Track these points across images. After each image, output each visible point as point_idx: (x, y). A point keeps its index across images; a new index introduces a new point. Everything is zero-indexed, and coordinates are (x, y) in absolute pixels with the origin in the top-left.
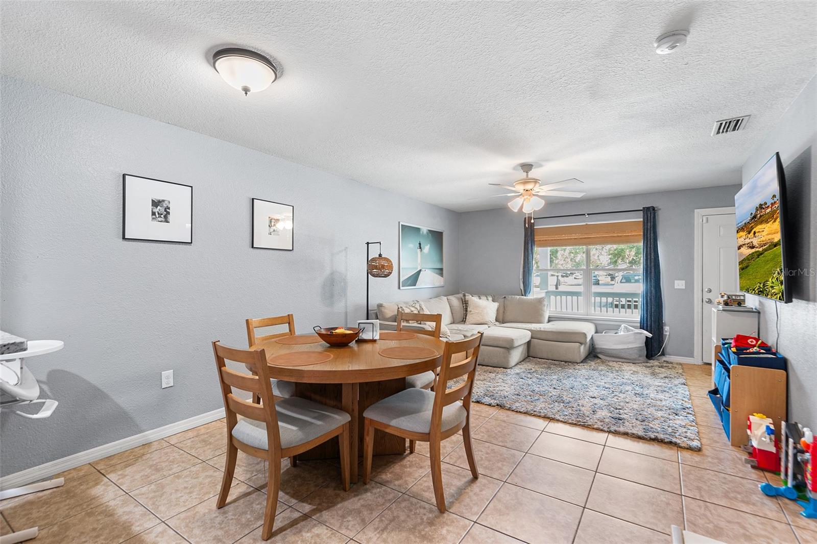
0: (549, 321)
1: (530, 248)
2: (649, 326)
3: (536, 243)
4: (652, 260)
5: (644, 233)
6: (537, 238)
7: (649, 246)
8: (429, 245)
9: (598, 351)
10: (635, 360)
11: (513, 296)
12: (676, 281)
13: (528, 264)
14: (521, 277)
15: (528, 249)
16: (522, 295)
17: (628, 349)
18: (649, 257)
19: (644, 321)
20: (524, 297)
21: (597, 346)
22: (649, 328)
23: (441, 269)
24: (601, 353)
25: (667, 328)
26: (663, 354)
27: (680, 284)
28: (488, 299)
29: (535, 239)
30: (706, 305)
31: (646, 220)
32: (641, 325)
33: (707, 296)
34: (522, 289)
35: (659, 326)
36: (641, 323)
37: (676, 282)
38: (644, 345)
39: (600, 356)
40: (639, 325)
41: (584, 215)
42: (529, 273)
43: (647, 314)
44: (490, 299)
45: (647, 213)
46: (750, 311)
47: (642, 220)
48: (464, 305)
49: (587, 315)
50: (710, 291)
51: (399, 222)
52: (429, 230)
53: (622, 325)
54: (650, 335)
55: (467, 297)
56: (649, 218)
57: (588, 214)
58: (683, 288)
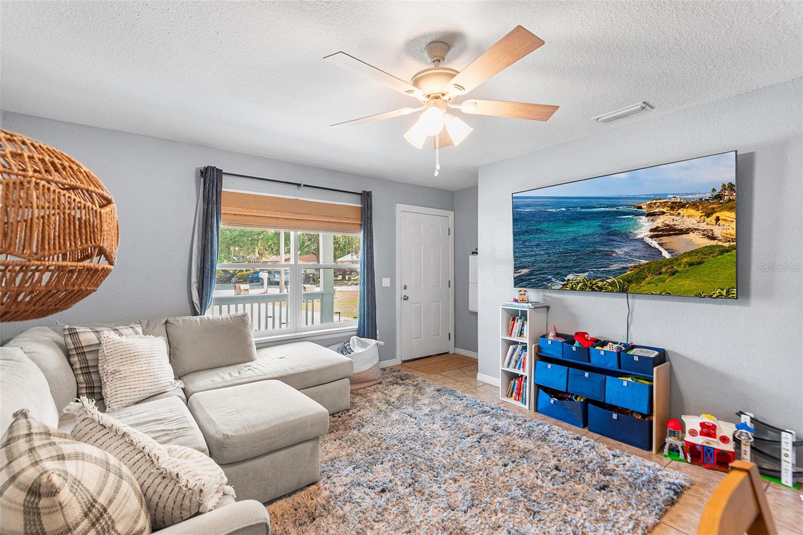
27: (386, 282)
30: (404, 301)
37: (384, 279)
58: (389, 286)
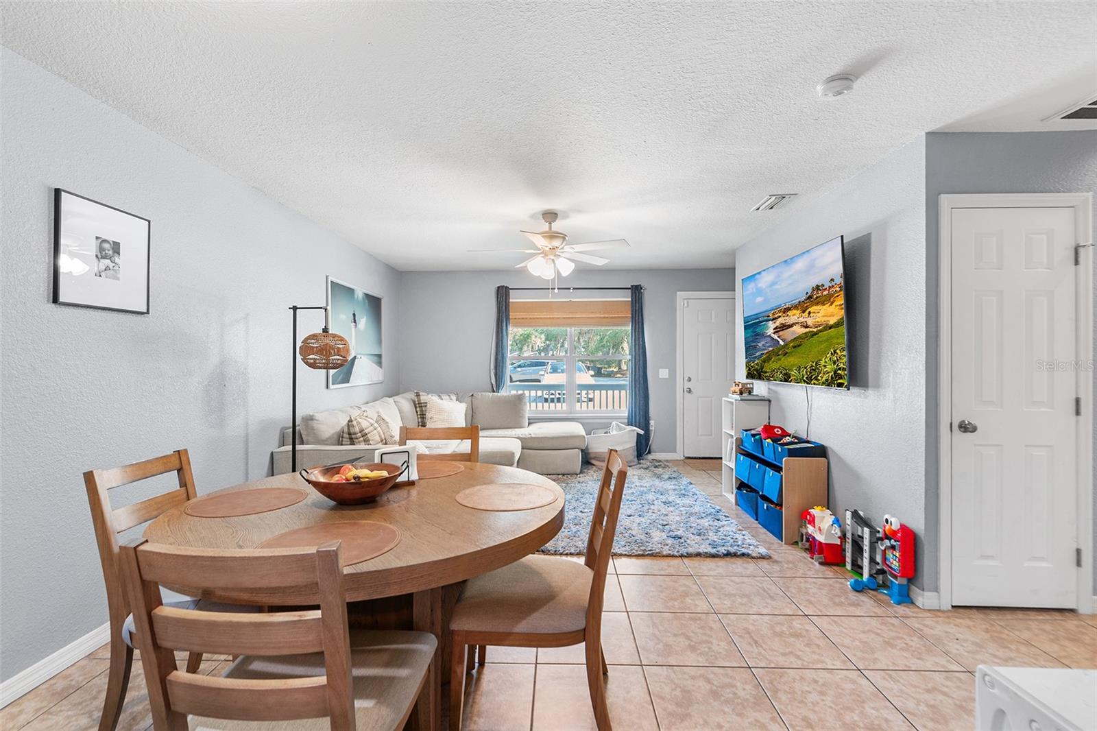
0: (529, 424)
1: (505, 325)
2: (637, 421)
3: (511, 321)
4: (641, 347)
5: (632, 314)
6: (512, 315)
7: (637, 330)
8: (365, 317)
9: (592, 456)
10: (631, 462)
11: (484, 393)
12: (660, 370)
13: (502, 350)
14: (492, 367)
15: (502, 329)
16: (494, 391)
17: (624, 450)
18: (637, 342)
19: (632, 416)
20: (499, 394)
21: (590, 451)
22: (637, 424)
23: (379, 356)
24: (595, 458)
25: (652, 422)
26: (649, 452)
27: (664, 373)
28: (451, 399)
29: (511, 317)
30: (687, 394)
31: (634, 300)
32: (628, 421)
33: (688, 385)
34: (494, 383)
35: (646, 419)
36: (628, 418)
38: (635, 444)
39: (594, 462)
40: (626, 421)
41: (570, 289)
42: (503, 361)
43: (635, 408)
44: (454, 398)
45: (635, 293)
46: (763, 400)
47: (630, 300)
48: (418, 409)
49: (571, 413)
50: (690, 380)
51: (327, 277)
52: (365, 294)
53: (614, 423)
54: (642, 432)
55: (422, 398)
56: (637, 298)
57: (574, 289)
58: (667, 377)
